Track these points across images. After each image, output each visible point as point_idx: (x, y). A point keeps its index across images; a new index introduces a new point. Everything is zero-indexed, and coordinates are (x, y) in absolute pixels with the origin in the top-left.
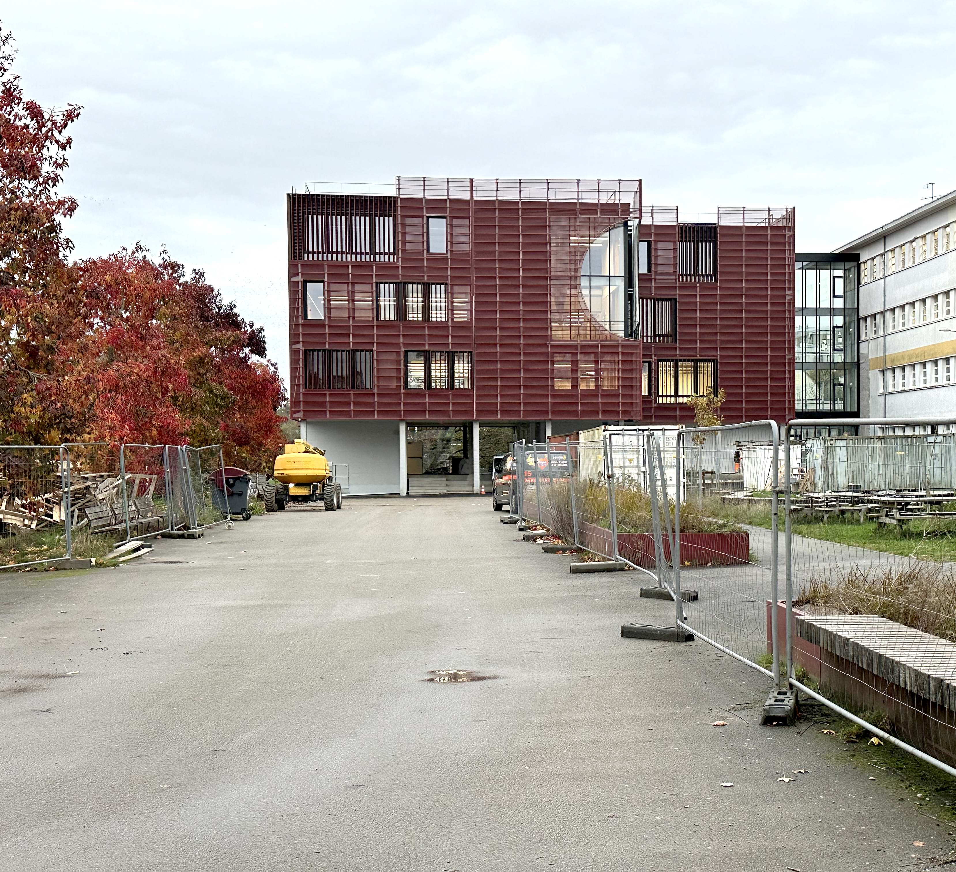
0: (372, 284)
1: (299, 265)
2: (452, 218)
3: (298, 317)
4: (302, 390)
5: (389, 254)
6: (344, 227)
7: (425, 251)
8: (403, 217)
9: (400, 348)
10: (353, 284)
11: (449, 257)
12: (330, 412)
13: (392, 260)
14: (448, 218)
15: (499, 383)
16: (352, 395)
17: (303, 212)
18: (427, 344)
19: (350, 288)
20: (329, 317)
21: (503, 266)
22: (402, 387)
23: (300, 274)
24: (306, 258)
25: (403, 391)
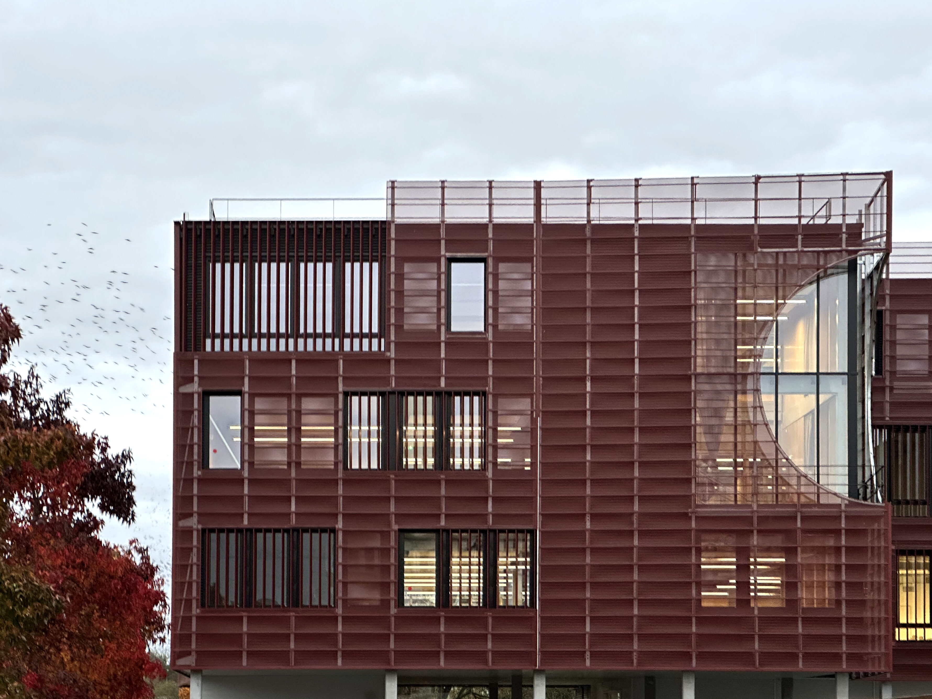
0: (336, 396)
1: (196, 362)
2: (498, 260)
3: (190, 464)
4: (195, 611)
5: (371, 336)
6: (283, 285)
7: (443, 328)
8: (401, 261)
9: (389, 525)
10: (299, 396)
11: (490, 338)
12: (249, 653)
13: (375, 348)
14: (490, 261)
15: (588, 595)
16: (293, 620)
17: (205, 257)
18: (443, 517)
19: (294, 406)
20: (251, 464)
21: (599, 356)
22: (392, 603)
23: (196, 379)
24: (208, 348)
25: (393, 611)
